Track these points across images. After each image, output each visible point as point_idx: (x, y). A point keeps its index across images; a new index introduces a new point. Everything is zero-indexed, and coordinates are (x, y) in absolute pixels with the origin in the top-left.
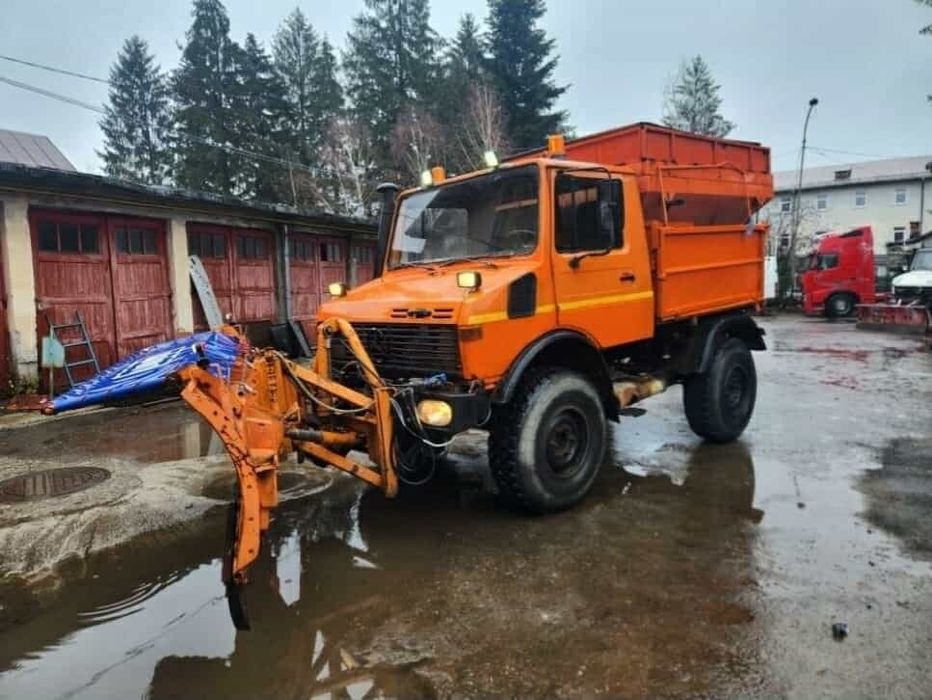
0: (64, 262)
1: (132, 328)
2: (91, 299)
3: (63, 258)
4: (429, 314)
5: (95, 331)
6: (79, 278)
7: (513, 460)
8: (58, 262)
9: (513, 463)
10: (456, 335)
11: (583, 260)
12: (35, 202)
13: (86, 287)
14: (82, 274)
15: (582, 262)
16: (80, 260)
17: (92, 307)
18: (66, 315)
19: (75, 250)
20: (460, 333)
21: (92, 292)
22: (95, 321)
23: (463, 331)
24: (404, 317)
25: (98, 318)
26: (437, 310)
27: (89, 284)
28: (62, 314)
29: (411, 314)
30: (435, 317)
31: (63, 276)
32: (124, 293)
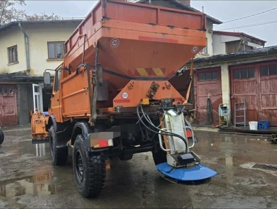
0: (241, 82)
1: (268, 106)
2: (250, 94)
3: (241, 80)
5: (251, 106)
6: (247, 87)
8: (240, 82)
12: (230, 64)
13: (249, 90)
14: (248, 86)
16: (247, 80)
17: (251, 97)
18: (242, 100)
19: (246, 77)
21: (251, 92)
22: (252, 103)
25: (253, 101)
27: (250, 89)
28: (240, 99)
31: (241, 87)
32: (264, 92)
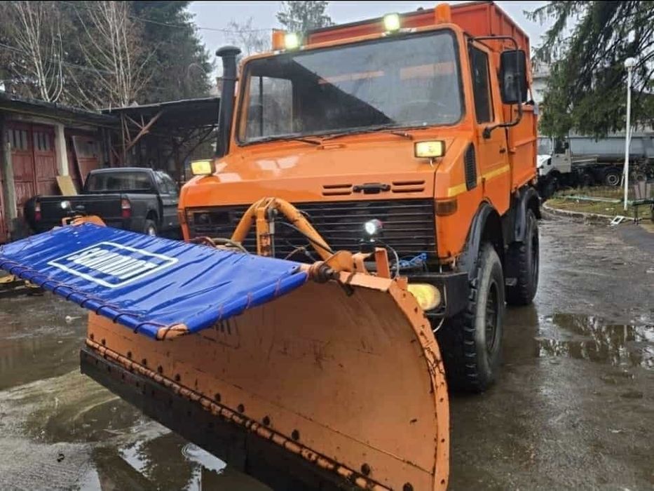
4: (387, 189)
7: (471, 340)
9: (472, 343)
10: (433, 209)
11: (493, 131)
15: (492, 133)
20: (437, 207)
23: (442, 205)
24: (348, 193)
26: (396, 184)
29: (357, 190)
30: (395, 191)
